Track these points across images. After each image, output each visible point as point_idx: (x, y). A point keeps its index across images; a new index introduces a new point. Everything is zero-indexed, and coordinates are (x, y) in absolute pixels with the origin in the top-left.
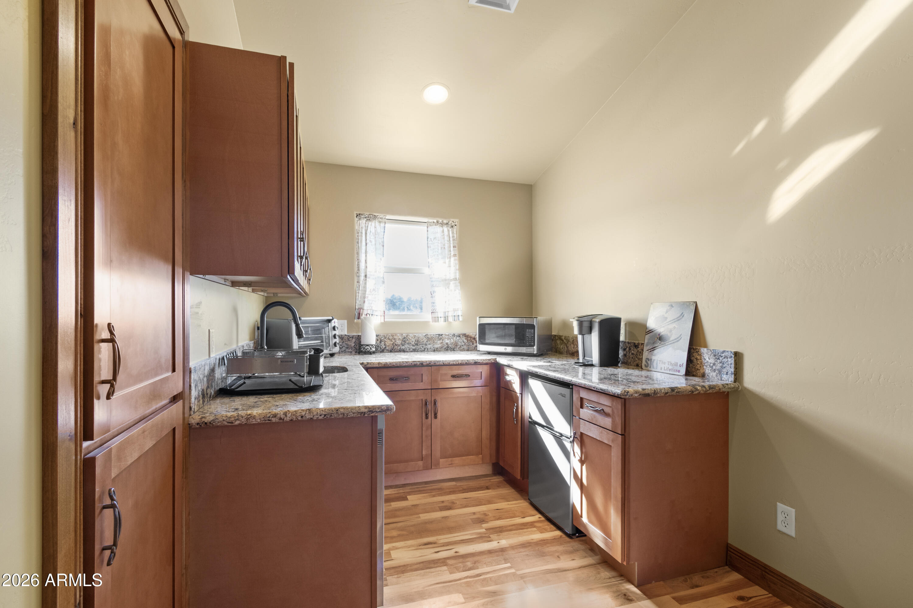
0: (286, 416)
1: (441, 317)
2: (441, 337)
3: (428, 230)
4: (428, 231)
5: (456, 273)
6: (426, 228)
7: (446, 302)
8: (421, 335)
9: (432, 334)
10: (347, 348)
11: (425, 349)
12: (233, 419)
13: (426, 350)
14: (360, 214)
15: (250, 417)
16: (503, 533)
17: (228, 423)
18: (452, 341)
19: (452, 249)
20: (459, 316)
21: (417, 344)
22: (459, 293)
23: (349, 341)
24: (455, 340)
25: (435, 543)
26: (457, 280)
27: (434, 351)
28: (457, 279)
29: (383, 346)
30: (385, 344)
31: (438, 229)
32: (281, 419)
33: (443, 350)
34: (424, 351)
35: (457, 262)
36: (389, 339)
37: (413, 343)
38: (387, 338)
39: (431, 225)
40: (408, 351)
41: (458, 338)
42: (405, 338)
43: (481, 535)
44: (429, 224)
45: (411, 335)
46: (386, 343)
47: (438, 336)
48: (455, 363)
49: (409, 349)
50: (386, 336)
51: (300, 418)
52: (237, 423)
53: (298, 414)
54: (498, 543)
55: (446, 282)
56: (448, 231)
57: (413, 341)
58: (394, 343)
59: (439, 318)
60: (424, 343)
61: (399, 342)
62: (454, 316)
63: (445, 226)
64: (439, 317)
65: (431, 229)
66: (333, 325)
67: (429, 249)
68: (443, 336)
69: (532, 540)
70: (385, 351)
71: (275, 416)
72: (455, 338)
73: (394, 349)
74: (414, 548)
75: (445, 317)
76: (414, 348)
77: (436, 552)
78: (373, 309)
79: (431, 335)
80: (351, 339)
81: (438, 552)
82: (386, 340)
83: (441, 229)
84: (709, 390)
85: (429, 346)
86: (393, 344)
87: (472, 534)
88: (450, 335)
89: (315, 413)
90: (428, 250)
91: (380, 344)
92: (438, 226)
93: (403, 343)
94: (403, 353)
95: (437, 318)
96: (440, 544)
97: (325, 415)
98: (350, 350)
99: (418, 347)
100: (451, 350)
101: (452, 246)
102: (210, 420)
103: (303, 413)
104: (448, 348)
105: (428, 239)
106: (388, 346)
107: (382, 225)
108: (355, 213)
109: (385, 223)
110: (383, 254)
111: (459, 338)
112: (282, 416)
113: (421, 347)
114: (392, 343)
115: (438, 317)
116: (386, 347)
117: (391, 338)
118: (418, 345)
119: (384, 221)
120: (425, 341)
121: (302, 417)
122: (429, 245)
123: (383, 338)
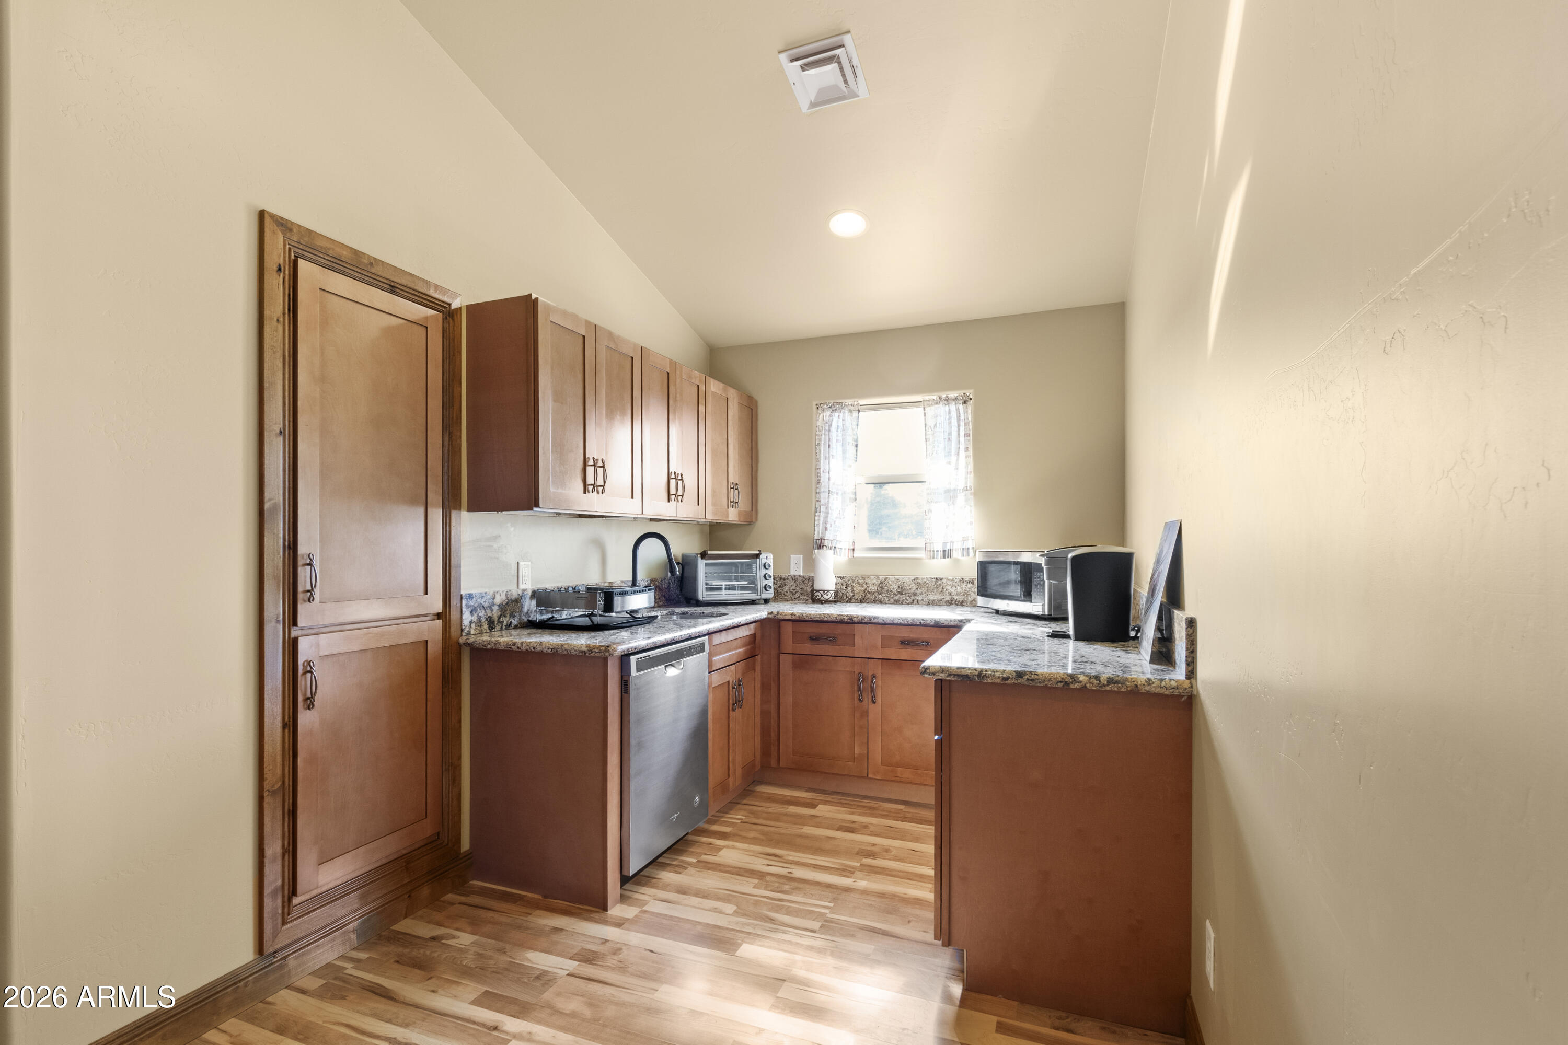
0: (522, 645)
1: (937, 551)
2: (940, 582)
3: (925, 413)
4: (925, 416)
5: (966, 478)
6: (922, 409)
7: (947, 526)
8: (907, 579)
9: (925, 577)
10: (802, 594)
11: (913, 600)
12: (485, 643)
13: (916, 602)
14: (820, 404)
15: (497, 643)
16: (877, 875)
17: (483, 646)
18: (959, 589)
19: (962, 439)
20: (968, 548)
21: (900, 593)
22: (971, 511)
23: (804, 584)
24: (964, 589)
25: (779, 857)
26: (967, 490)
27: (928, 605)
28: (968, 488)
29: (850, 593)
30: (853, 591)
31: (942, 409)
32: (518, 648)
33: (944, 604)
34: (912, 603)
35: (971, 460)
36: (858, 583)
37: (895, 591)
38: (856, 582)
39: (930, 405)
40: (887, 602)
41: (969, 585)
42: (882, 582)
43: (844, 868)
44: (925, 404)
45: (891, 578)
46: (855, 589)
47: (934, 580)
48: (901, 621)
49: (889, 600)
50: (854, 578)
51: (532, 649)
52: (489, 647)
53: (531, 645)
54: (855, 881)
55: (950, 494)
56: (958, 411)
57: (894, 587)
58: (866, 589)
59: (935, 553)
60: (912, 591)
61: (873, 588)
62: (963, 549)
63: (954, 403)
64: (935, 550)
65: (930, 411)
66: (764, 561)
67: (928, 443)
68: (943, 581)
69: (905, 894)
70: (853, 600)
71: (514, 644)
72: (964, 586)
73: (866, 598)
74: (751, 854)
75: (945, 551)
76: (896, 598)
77: (768, 865)
78: (837, 539)
79: (923, 579)
80: (806, 582)
81: (771, 865)
82: (854, 584)
83: (947, 408)
84: (1108, 685)
85: (920, 598)
86: (864, 591)
87: (834, 863)
88: (956, 581)
89: (544, 646)
90: (926, 445)
91: (846, 590)
92: (941, 405)
93: (879, 590)
94: (880, 605)
95: (932, 553)
96: (786, 859)
97: (552, 649)
98: (805, 597)
99: (902, 596)
100: (957, 605)
101: (962, 433)
102: (471, 642)
103: (535, 645)
104: (952, 601)
105: (925, 427)
106: (858, 593)
107: (855, 414)
108: (814, 403)
109: (859, 411)
110: (856, 458)
111: (972, 585)
112: (520, 645)
113: (908, 598)
114: (863, 589)
115: (933, 551)
116: (854, 595)
117: (861, 581)
118: (902, 594)
119: (857, 409)
120: (914, 588)
121: (534, 648)
122: (927, 437)
123: (849, 582)
